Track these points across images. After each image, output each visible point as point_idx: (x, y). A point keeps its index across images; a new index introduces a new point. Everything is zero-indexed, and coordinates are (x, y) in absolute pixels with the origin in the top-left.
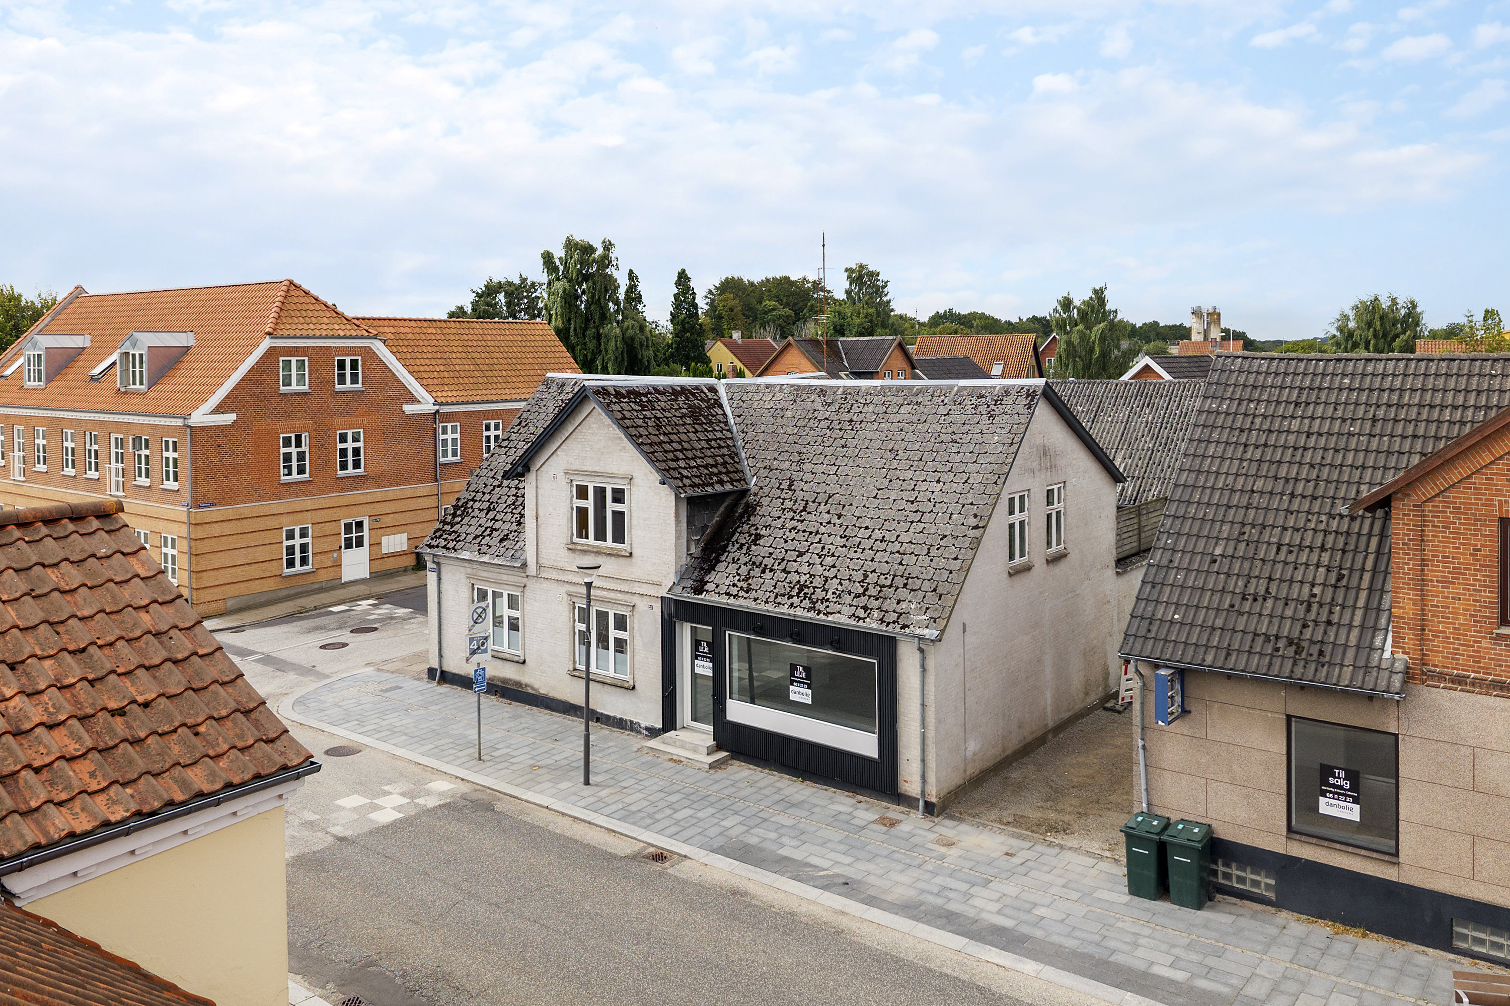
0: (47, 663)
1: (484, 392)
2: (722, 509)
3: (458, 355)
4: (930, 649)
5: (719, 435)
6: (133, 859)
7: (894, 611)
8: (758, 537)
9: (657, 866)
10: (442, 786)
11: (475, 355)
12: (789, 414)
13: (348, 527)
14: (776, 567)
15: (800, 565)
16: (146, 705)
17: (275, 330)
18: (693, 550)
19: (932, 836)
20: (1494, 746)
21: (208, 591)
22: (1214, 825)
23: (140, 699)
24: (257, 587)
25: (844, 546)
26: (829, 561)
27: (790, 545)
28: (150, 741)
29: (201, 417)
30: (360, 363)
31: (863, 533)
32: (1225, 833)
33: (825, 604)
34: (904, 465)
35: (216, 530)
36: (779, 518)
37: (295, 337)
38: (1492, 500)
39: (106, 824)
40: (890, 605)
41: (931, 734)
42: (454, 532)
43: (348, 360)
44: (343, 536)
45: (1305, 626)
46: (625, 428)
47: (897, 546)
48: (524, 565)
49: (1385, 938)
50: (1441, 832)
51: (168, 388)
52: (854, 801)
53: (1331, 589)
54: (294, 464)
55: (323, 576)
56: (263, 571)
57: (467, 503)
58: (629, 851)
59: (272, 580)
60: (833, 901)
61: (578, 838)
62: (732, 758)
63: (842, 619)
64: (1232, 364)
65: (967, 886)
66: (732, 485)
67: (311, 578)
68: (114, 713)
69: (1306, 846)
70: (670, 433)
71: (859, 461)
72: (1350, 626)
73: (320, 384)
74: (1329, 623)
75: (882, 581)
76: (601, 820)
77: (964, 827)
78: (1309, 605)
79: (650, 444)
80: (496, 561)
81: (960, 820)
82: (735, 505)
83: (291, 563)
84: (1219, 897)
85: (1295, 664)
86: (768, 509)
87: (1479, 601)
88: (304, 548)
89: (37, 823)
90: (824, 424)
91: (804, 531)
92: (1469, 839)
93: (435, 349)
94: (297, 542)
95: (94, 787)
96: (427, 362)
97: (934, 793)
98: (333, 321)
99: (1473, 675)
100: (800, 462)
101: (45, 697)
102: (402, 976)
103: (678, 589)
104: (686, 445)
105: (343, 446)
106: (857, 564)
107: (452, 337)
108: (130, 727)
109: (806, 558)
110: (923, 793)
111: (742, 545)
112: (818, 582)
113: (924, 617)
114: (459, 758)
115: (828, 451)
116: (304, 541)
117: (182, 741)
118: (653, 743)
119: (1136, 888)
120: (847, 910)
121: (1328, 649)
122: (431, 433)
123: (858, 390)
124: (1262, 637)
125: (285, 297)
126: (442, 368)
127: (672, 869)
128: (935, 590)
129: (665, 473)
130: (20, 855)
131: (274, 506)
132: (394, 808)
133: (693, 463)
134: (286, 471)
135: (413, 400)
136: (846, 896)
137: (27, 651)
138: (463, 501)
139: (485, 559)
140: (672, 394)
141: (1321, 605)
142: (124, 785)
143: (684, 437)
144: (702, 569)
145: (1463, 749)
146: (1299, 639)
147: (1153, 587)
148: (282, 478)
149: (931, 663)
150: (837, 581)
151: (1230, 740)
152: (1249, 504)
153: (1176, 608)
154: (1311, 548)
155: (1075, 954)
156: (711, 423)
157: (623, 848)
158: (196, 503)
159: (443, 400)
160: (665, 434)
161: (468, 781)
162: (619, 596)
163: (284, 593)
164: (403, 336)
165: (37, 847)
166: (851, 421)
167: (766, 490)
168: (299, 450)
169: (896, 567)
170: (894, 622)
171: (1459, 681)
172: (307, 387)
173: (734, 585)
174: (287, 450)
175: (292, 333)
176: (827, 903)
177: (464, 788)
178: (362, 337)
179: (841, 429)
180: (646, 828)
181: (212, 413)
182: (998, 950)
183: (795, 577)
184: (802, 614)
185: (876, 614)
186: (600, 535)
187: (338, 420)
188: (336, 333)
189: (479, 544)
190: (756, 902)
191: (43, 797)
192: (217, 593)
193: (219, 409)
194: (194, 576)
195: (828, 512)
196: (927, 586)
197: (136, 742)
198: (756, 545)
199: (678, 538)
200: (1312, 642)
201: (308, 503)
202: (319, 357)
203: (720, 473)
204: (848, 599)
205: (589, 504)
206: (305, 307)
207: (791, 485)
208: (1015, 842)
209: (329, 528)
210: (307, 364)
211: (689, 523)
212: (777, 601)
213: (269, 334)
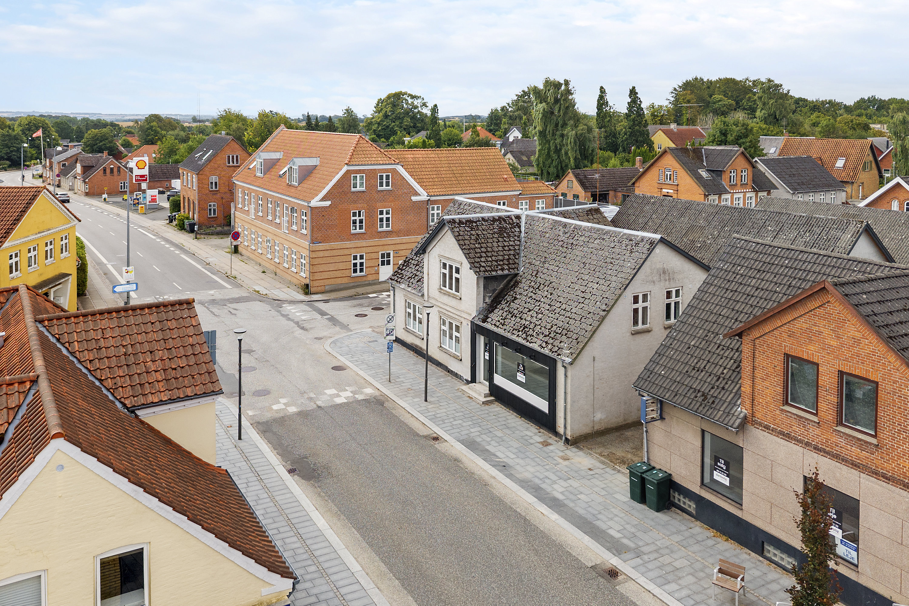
0: (161, 352)
1: (455, 189)
2: (505, 282)
3: (445, 169)
4: (569, 368)
5: (511, 243)
6: (185, 407)
7: (557, 346)
8: (516, 298)
9: (432, 442)
10: (369, 391)
11: (454, 168)
12: (547, 235)
13: (383, 256)
14: (517, 315)
15: (528, 316)
16: (183, 367)
17: (349, 162)
18: (487, 300)
19: (561, 454)
20: (780, 462)
21: (317, 281)
22: (673, 475)
23: (181, 366)
24: (339, 281)
25: (548, 310)
26: (540, 316)
27: (526, 305)
28: (180, 378)
29: (315, 202)
30: (390, 176)
31: (558, 305)
32: (677, 479)
33: (532, 337)
34: (586, 272)
35: (321, 254)
36: (527, 290)
37: (359, 165)
38: (782, 344)
39: (161, 401)
40: (557, 343)
41: (569, 407)
42: (402, 274)
43: (384, 175)
44: (380, 260)
45: (712, 388)
46: (458, 241)
47: (568, 314)
48: (423, 295)
49: (736, 544)
50: (759, 498)
51: (305, 186)
52: (537, 431)
53: (732, 371)
54: (358, 224)
55: (370, 278)
56: (342, 274)
57: (409, 260)
58: (425, 434)
59: (346, 279)
60: (494, 472)
61: (409, 424)
62: (496, 401)
63: (535, 347)
64: (739, 243)
65: (557, 478)
66: (509, 271)
67: (364, 279)
68: (173, 369)
69: (707, 493)
70: (482, 243)
71: (569, 266)
72: (731, 392)
73: (371, 187)
74: (723, 388)
75: (558, 331)
76: (422, 418)
77: (581, 453)
78: (719, 378)
79: (469, 249)
80: (413, 291)
81: (581, 449)
82: (511, 280)
83: (355, 271)
84: (673, 509)
85: (701, 405)
86: (524, 285)
87: (775, 391)
88: (362, 264)
89: (146, 398)
90: (561, 243)
91: (535, 299)
92: (770, 504)
93: (433, 166)
94: (358, 261)
95: (162, 390)
96: (428, 173)
97: (569, 434)
98: (378, 156)
99: (772, 426)
100: (544, 262)
101: (157, 362)
102: (314, 464)
103: (477, 319)
104: (489, 249)
105: (381, 216)
106: (550, 320)
107: (443, 159)
108: (176, 374)
109: (531, 313)
110: (565, 433)
111: (508, 301)
112: (532, 326)
113: (568, 352)
114: (382, 379)
115: (558, 258)
116: (362, 261)
117: (189, 380)
118: (465, 388)
119: (633, 497)
120: (497, 477)
121: (717, 401)
122: (425, 210)
123: (580, 227)
124: (693, 390)
125: (357, 144)
126: (435, 176)
127: (437, 445)
128: (577, 339)
129: (472, 264)
130: (139, 406)
131: (348, 244)
132: (345, 398)
133: (490, 259)
134: (354, 228)
135: (417, 194)
136: (500, 471)
137: (156, 348)
138: (408, 259)
139: (409, 289)
140: (492, 221)
141: (724, 379)
142: (169, 391)
143: (490, 245)
144: (489, 310)
145: (768, 461)
146: (708, 394)
147: (659, 356)
148: (352, 231)
149: (569, 374)
150: (539, 327)
151: (680, 436)
152: (716, 321)
153: (664, 368)
154: (732, 349)
155: (580, 517)
156: (509, 236)
157: (423, 431)
158: (313, 242)
159: (432, 194)
160: (479, 243)
161: (381, 391)
162: (456, 317)
163: (352, 285)
164: (417, 159)
165: (143, 404)
166: (572, 244)
167: (526, 274)
168: (360, 218)
169: (566, 324)
170: (555, 352)
171: (767, 427)
172: (364, 188)
173: (499, 321)
174: (354, 218)
175: (357, 163)
176: (490, 472)
177: (377, 393)
178: (392, 164)
179: (566, 248)
180: (438, 425)
181: (320, 201)
182: (546, 507)
183: (523, 322)
184: (520, 340)
185: (550, 346)
186: (451, 288)
187: (379, 204)
188: (378, 162)
189: (409, 282)
190: (461, 465)
191: (149, 391)
192: (322, 283)
193: (323, 199)
194: (311, 274)
195: (547, 291)
196: (575, 336)
197: (176, 378)
198: (513, 302)
199: (478, 294)
200: (712, 396)
201: (363, 243)
202: (371, 174)
203: (504, 264)
204: (541, 336)
205: (447, 272)
206: (366, 149)
207: (536, 274)
208: (599, 465)
209: (373, 256)
210: (364, 177)
211: (485, 288)
212: (513, 332)
213: (347, 164)
